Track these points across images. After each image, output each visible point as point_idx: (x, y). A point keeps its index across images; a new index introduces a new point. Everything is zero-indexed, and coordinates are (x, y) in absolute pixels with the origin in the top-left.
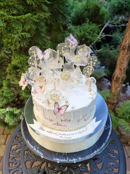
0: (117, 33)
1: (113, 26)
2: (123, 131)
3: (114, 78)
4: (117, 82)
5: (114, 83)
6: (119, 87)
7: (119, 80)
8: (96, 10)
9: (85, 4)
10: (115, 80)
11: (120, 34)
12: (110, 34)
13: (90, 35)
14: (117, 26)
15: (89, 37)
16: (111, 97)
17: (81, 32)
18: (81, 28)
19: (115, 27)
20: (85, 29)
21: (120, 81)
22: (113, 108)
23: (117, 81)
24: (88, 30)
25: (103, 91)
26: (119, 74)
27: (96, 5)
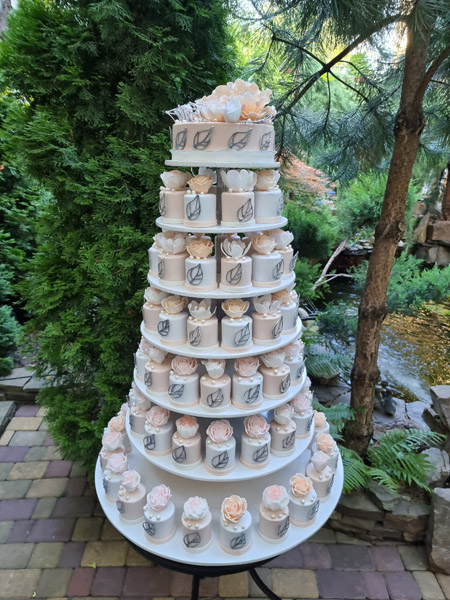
2: (387, 502)
7: (364, 380)
12: (349, 271)
14: (369, 247)
21: (367, 381)
22: (361, 450)
25: (334, 407)
26: (363, 365)
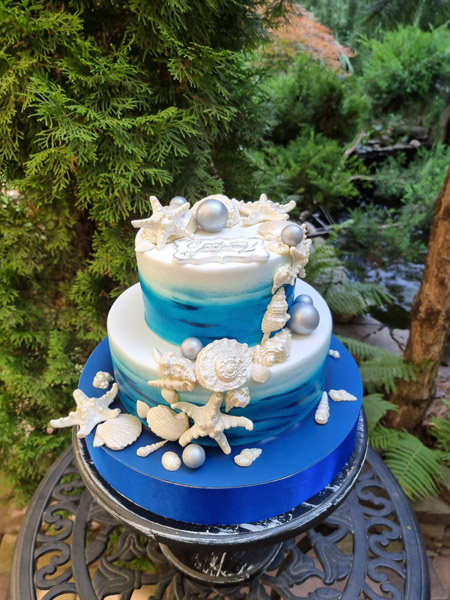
0: (392, 171)
1: (370, 149)
3: (419, 312)
4: (432, 327)
5: (419, 329)
6: (436, 343)
7: (437, 319)
8: (330, 99)
9: (293, 80)
10: (423, 321)
11: (401, 172)
12: (368, 172)
13: (322, 177)
14: (380, 149)
15: (321, 182)
16: (410, 377)
17: (288, 166)
18: (288, 154)
19: (374, 151)
20: (304, 156)
21: (441, 321)
22: (416, 418)
23: (430, 321)
24: (313, 161)
26: (437, 298)
27: (329, 84)
